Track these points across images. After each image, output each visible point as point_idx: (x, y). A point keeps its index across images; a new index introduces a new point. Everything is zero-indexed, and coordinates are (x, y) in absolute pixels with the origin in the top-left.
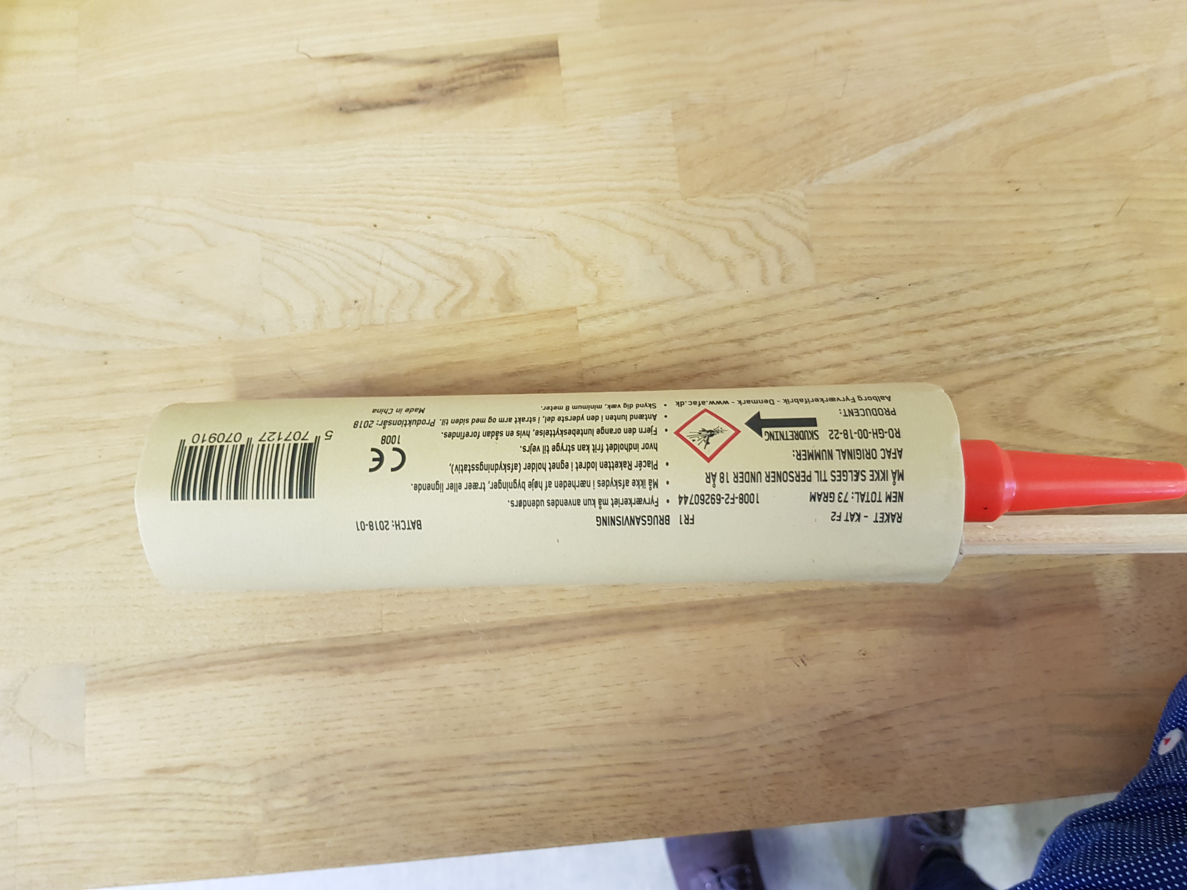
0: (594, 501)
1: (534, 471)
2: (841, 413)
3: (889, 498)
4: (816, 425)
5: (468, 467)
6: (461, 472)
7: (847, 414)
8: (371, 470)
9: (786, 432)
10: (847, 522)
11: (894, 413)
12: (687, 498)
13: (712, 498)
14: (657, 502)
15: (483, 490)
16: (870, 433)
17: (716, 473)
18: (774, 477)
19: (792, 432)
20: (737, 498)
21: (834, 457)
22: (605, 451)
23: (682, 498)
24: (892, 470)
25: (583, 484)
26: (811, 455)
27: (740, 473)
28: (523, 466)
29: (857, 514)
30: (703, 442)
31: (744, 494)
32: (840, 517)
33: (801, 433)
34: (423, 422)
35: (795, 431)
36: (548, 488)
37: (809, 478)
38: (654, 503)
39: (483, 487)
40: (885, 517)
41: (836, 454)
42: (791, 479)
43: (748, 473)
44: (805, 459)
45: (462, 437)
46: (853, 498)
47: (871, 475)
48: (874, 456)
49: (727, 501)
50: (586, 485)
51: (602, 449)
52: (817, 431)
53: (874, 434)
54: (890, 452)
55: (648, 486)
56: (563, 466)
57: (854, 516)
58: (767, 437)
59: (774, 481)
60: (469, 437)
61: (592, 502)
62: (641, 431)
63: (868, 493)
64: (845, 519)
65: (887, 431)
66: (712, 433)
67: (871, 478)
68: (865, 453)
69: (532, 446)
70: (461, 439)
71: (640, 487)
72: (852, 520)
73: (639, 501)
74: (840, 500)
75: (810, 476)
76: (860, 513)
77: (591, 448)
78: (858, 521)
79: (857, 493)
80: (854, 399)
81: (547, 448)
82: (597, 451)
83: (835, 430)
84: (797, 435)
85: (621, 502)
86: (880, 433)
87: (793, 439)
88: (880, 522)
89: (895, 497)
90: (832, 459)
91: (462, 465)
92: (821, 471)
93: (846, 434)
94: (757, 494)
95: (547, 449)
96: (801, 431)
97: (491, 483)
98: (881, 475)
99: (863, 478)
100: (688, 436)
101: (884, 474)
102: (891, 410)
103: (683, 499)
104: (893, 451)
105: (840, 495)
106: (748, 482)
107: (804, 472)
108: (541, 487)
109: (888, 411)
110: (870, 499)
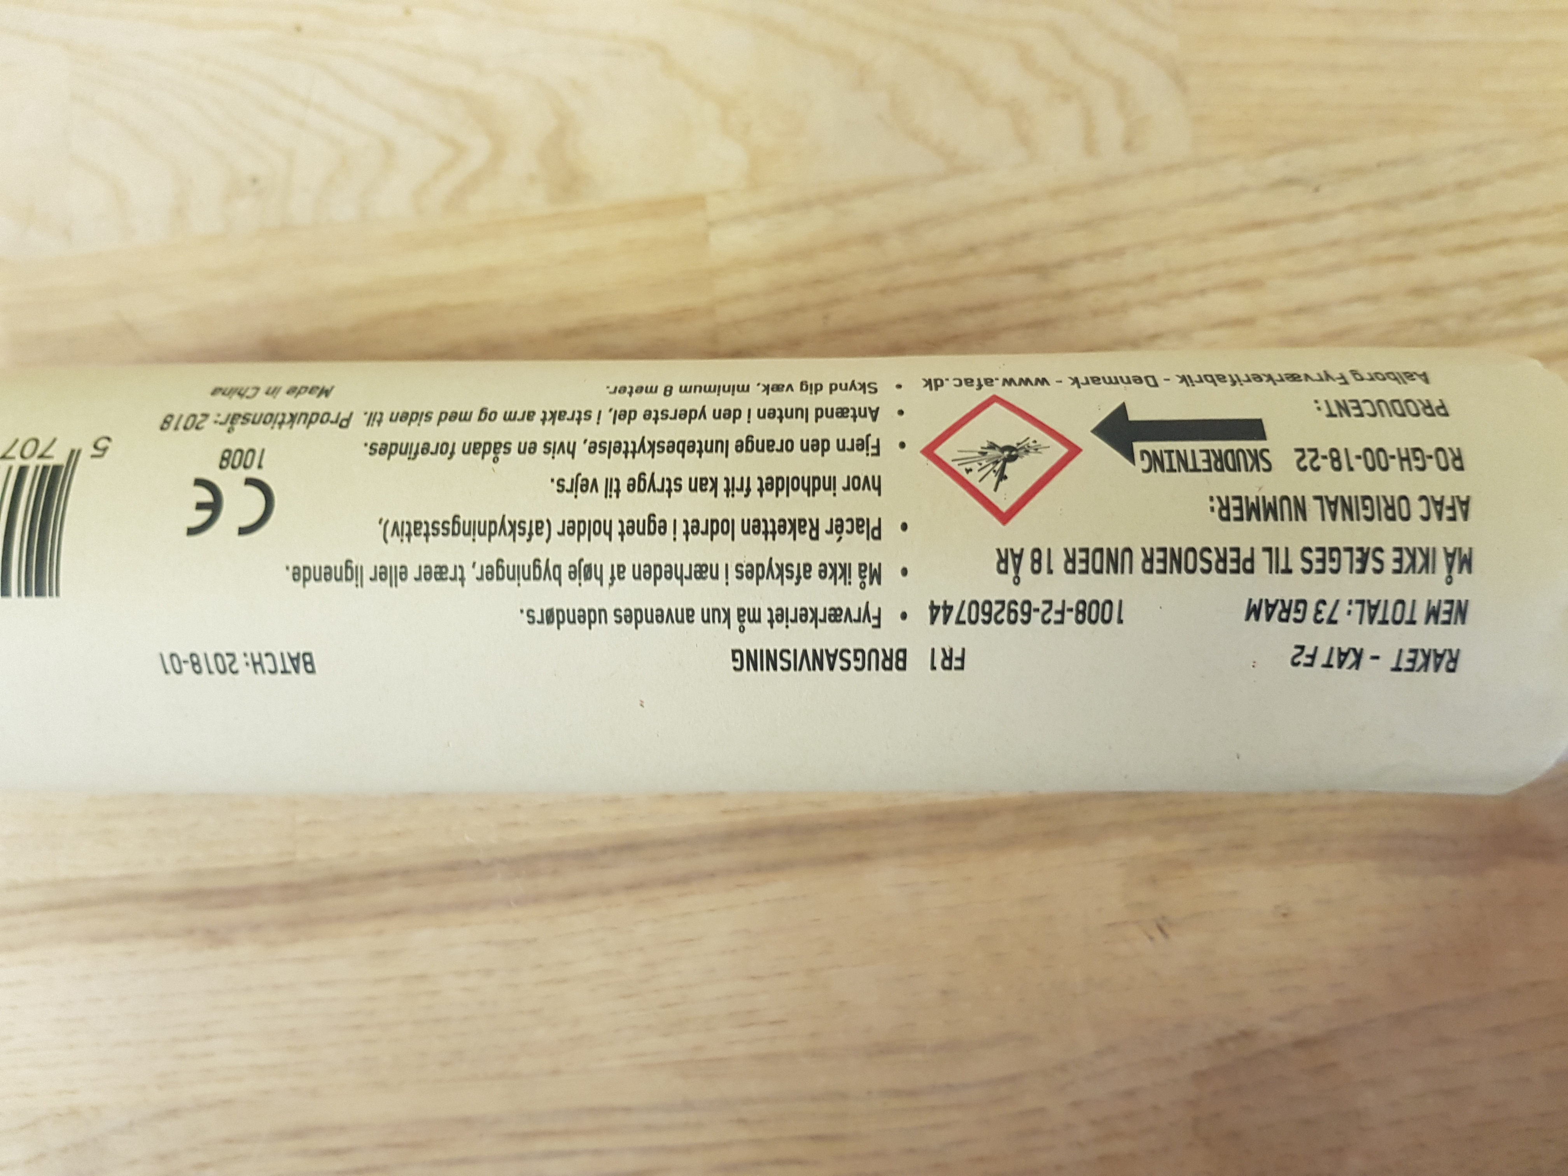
0: (728, 613)
1: (584, 538)
2: (1319, 409)
3: (1433, 613)
4: (1262, 436)
5: (424, 527)
6: (405, 539)
7: (1335, 410)
8: (192, 531)
9: (1193, 452)
10: (1330, 669)
11: (1442, 410)
12: (951, 608)
13: (1011, 611)
14: (878, 618)
15: (459, 583)
16: (1393, 457)
17: (1022, 550)
18: (1163, 561)
19: (1207, 451)
20: (1071, 610)
21: (1308, 513)
22: (754, 492)
23: (938, 608)
24: (1445, 549)
25: (701, 571)
26: (1254, 510)
27: (1082, 550)
28: (557, 527)
29: (1354, 650)
30: (992, 474)
31: (1088, 602)
32: (1313, 657)
33: (1229, 455)
34: (322, 418)
35: (1213, 451)
36: (617, 580)
37: (1248, 566)
38: (869, 621)
39: (459, 575)
40: (1420, 660)
41: (1313, 508)
42: (1206, 566)
43: (1100, 550)
44: (1241, 519)
45: (412, 456)
46: (1349, 612)
47: (1396, 560)
48: (1405, 514)
49: (1046, 618)
50: (708, 573)
51: (749, 490)
52: (1267, 450)
53: (1402, 459)
54: (1441, 503)
55: (856, 579)
56: (652, 530)
57: (1346, 655)
58: (1146, 464)
59: (1163, 571)
60: (429, 455)
61: (723, 616)
62: (841, 447)
63: (1386, 602)
64: (1325, 662)
65: (1432, 453)
66: (1014, 453)
67: (1397, 566)
68: (1383, 505)
69: (580, 478)
70: (409, 458)
71: (838, 581)
72: (1341, 664)
73: (836, 615)
74: (1319, 617)
75: (1251, 560)
76: (1362, 650)
77: (722, 485)
78: (1354, 667)
79: (1361, 602)
80: (1343, 377)
81: (615, 483)
82: (736, 492)
83: (1310, 450)
84: (1219, 459)
85: (791, 616)
86: (1417, 459)
87: (1210, 470)
88: (1408, 670)
89: (1449, 612)
90: (1305, 519)
91: (408, 523)
92: (1277, 549)
93: (1335, 459)
94: (1121, 602)
95: (615, 486)
96: (1227, 451)
97: (478, 567)
98: (1420, 560)
99: (1378, 566)
100: (953, 460)
101: (1426, 557)
102: (1436, 403)
103: (941, 612)
104: (1448, 502)
105: (1321, 607)
106: (1100, 572)
107: (1237, 550)
108: (601, 579)
109: (1430, 407)
110: (1389, 617)
